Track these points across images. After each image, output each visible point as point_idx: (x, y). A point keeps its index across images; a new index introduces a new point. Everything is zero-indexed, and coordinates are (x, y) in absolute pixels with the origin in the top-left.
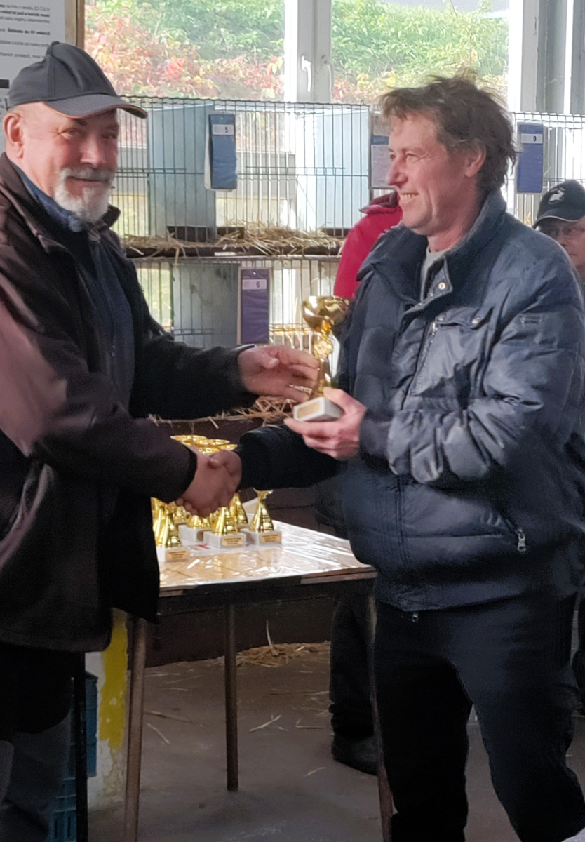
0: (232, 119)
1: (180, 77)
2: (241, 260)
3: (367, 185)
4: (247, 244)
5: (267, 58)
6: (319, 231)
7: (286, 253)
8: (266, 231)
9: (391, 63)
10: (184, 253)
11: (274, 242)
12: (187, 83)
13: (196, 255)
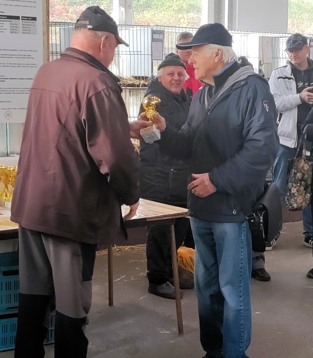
1: (62, 13)
3: (151, 59)
6: (131, 78)
9: (144, 7)
12: (65, 16)
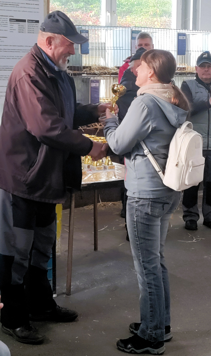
0: (87, 31)
2: (90, 77)
3: (130, 53)
4: (92, 72)
5: (87, 11)
6: (115, 68)
7: (105, 75)
8: (98, 68)
10: (73, 75)
11: (101, 71)
13: (76, 75)
